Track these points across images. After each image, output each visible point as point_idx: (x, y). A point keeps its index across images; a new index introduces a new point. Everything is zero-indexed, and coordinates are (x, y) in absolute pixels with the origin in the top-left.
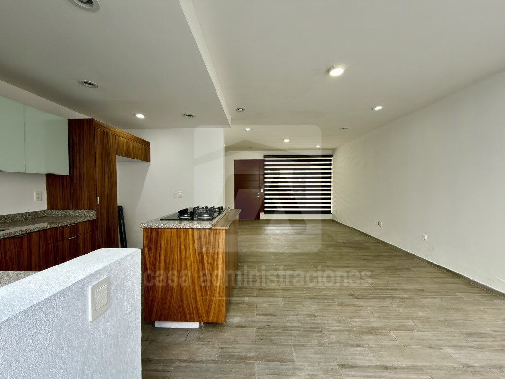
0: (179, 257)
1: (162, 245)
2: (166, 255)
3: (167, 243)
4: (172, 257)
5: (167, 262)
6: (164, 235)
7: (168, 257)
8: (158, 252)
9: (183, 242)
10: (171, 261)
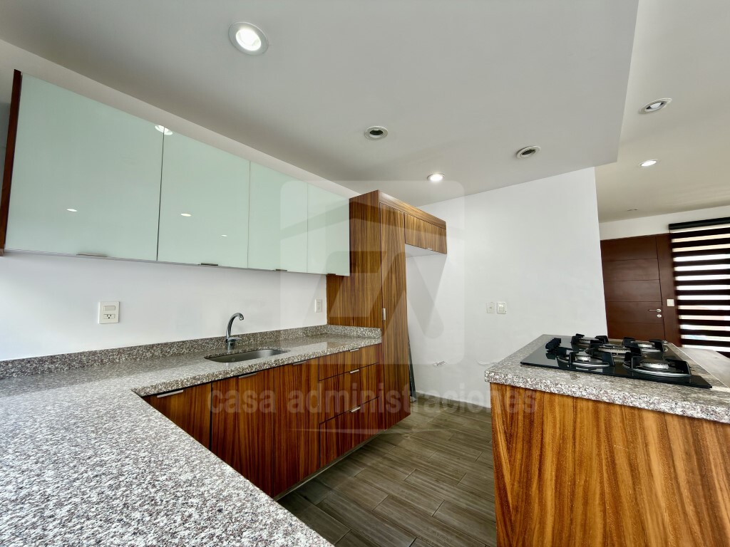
0: (607, 490)
1: (548, 439)
2: (559, 470)
3: (563, 438)
4: (580, 482)
5: (567, 491)
6: (553, 411)
7: (567, 479)
8: (536, 453)
9: (619, 447)
10: (579, 491)
